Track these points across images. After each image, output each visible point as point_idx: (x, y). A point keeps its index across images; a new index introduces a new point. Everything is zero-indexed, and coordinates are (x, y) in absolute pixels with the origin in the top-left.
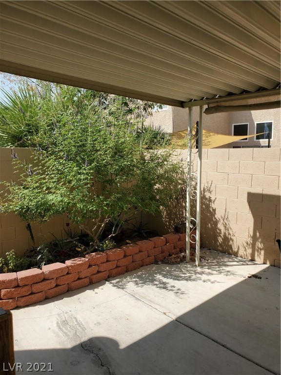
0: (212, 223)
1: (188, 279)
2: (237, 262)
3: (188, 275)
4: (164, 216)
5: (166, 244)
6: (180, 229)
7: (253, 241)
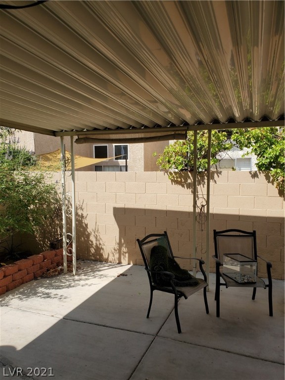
0: (85, 236)
1: (69, 286)
2: (108, 266)
3: (68, 283)
4: (38, 236)
5: (44, 261)
6: (56, 245)
7: (119, 247)
